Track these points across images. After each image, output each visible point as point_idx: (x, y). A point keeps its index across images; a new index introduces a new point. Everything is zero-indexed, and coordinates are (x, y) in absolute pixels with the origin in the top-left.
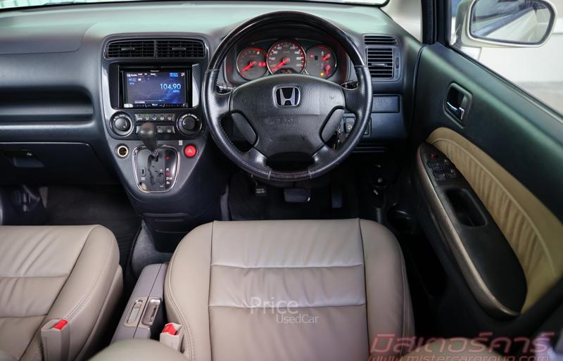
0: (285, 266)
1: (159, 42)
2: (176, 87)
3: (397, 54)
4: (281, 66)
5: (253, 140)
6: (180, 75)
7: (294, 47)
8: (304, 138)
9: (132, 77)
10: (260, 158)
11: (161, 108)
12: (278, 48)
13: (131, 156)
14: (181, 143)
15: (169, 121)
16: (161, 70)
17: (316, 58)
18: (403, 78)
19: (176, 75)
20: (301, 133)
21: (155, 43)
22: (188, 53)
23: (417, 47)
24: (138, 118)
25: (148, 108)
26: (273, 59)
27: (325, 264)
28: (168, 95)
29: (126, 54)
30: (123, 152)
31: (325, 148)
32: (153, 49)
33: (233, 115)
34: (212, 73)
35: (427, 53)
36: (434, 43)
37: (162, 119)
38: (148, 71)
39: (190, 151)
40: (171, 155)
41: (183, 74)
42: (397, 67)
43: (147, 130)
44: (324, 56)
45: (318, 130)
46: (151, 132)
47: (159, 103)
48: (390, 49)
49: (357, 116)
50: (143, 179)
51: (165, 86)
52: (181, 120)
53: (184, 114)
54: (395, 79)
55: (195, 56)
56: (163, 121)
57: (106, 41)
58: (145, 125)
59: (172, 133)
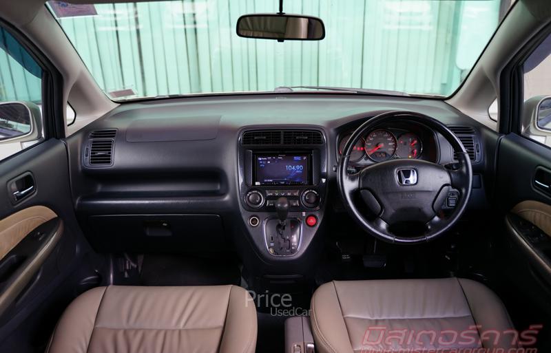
0: (406, 317)
1: (285, 132)
2: (299, 168)
3: (477, 142)
4: (376, 150)
5: (379, 212)
6: (302, 158)
7: (386, 135)
8: (420, 210)
9: (262, 160)
10: (383, 225)
11: (287, 185)
12: (374, 136)
13: (262, 226)
14: (304, 214)
15: (295, 196)
16: (288, 155)
17: (405, 144)
18: (484, 160)
19: (298, 158)
20: (418, 205)
21: (282, 133)
22: (307, 142)
23: (496, 137)
24: (269, 194)
25: (277, 185)
26: (369, 144)
27: (438, 316)
28: (293, 174)
29: (257, 142)
30: (254, 221)
31: (436, 219)
32: (280, 137)
33: (361, 191)
34: (346, 159)
35: (505, 141)
36: (509, 133)
37: (289, 194)
38: (277, 155)
39: (312, 221)
40: (295, 224)
41: (305, 158)
42: (478, 151)
43: (283, 203)
44: (412, 142)
45: (431, 203)
46: (286, 205)
47: (285, 181)
48: (471, 138)
49: (461, 191)
50: (272, 244)
51: (289, 167)
52: (304, 195)
53: (307, 190)
54: (477, 161)
55: (314, 143)
56: (290, 196)
57: (241, 132)
58: (281, 200)
59: (296, 206)
